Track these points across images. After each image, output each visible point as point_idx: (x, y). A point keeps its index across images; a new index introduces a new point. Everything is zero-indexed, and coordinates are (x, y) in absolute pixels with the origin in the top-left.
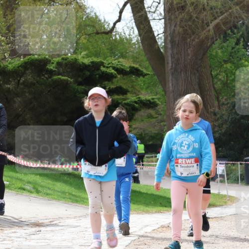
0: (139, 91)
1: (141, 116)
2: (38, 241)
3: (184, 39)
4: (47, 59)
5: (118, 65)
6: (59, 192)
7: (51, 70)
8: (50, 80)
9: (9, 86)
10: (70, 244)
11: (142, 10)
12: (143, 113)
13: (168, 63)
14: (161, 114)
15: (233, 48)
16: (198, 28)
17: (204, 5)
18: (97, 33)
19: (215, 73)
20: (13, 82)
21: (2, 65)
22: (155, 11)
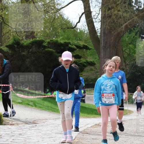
0: (87, 57)
2: (35, 130)
3: (110, 32)
4: (43, 40)
5: (77, 44)
7: (45, 46)
8: (44, 50)
9: (24, 53)
10: (50, 133)
11: (90, 17)
12: (88, 68)
13: (101, 44)
14: (97, 69)
15: (134, 37)
16: (117, 27)
17: (120, 16)
18: (68, 28)
19: (124, 49)
20: (26, 52)
21: (21, 43)
22: (97, 18)
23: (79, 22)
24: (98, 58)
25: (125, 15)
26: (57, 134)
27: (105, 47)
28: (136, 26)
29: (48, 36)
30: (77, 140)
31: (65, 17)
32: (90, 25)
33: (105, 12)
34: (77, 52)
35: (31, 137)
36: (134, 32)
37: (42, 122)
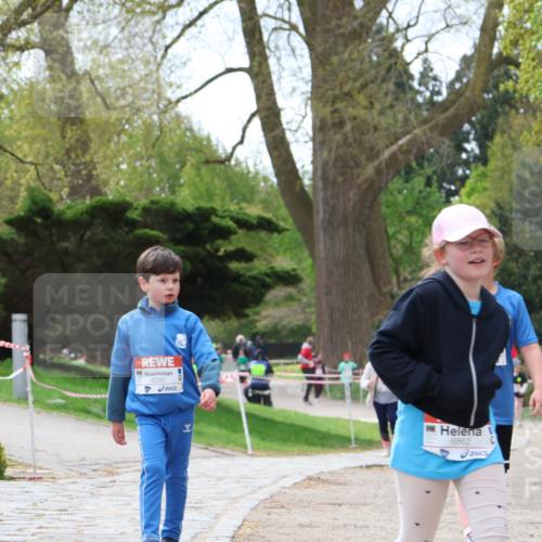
0: (273, 257)
1: (276, 297)
2: (112, 498)
5: (238, 213)
7: (134, 219)
8: (131, 234)
12: (278, 292)
14: (306, 294)
15: (421, 192)
18: (207, 162)
19: (393, 230)
20: (73, 239)
21: (55, 209)
22: (299, 127)
23: (241, 142)
24: (310, 260)
27: (329, 224)
28: (428, 156)
30: (249, 531)
34: (238, 240)
35: (98, 521)
36: (421, 175)
37: (133, 469)
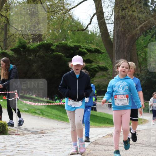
0: (99, 62)
1: (99, 75)
2: (42, 141)
3: (124, 35)
4: (51, 43)
5: (88, 47)
6: (54, 115)
7: (53, 49)
8: (52, 54)
9: (30, 57)
10: (59, 143)
11: (103, 19)
12: (100, 73)
13: (115, 47)
14: (109, 74)
15: (149, 40)
16: (131, 29)
17: (135, 17)
18: (78, 30)
19: (139, 53)
20: (33, 56)
21: (27, 46)
22: (110, 19)
23: (90, 23)
24: (111, 63)
25: (140, 15)
26: (66, 145)
27: (118, 51)
28: (153, 28)
29: (56, 39)
30: (88, 152)
31: (75, 18)
32: (102, 27)
33: (119, 12)
34: (88, 56)
35: (38, 148)
36: (150, 34)
37: (50, 131)
